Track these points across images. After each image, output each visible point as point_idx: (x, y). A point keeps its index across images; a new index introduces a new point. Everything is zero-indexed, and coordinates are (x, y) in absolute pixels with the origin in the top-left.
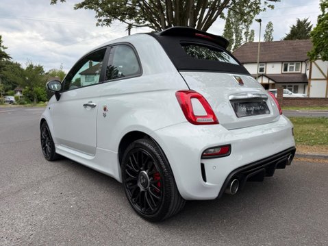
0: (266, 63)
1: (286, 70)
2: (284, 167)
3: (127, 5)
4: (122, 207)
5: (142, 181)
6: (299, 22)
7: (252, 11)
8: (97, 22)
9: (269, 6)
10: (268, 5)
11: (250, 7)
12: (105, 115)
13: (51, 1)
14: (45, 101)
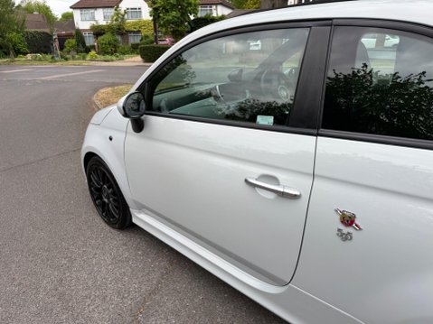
14: (25, 54)
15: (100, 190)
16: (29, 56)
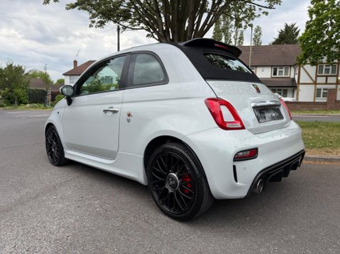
0: (256, 66)
1: (275, 74)
2: (296, 169)
3: (121, 7)
4: (147, 208)
5: (171, 183)
6: (287, 26)
7: (247, 16)
8: (90, 23)
9: (263, 13)
10: (262, 11)
11: (245, 12)
12: (129, 121)
13: (43, 1)
14: (26, 104)
15: (51, 145)
16: (28, 105)
